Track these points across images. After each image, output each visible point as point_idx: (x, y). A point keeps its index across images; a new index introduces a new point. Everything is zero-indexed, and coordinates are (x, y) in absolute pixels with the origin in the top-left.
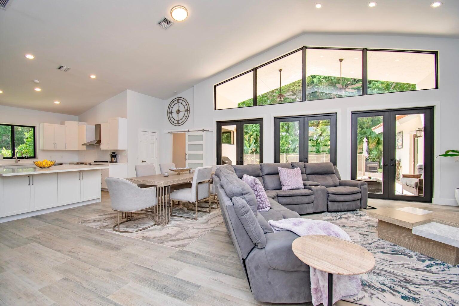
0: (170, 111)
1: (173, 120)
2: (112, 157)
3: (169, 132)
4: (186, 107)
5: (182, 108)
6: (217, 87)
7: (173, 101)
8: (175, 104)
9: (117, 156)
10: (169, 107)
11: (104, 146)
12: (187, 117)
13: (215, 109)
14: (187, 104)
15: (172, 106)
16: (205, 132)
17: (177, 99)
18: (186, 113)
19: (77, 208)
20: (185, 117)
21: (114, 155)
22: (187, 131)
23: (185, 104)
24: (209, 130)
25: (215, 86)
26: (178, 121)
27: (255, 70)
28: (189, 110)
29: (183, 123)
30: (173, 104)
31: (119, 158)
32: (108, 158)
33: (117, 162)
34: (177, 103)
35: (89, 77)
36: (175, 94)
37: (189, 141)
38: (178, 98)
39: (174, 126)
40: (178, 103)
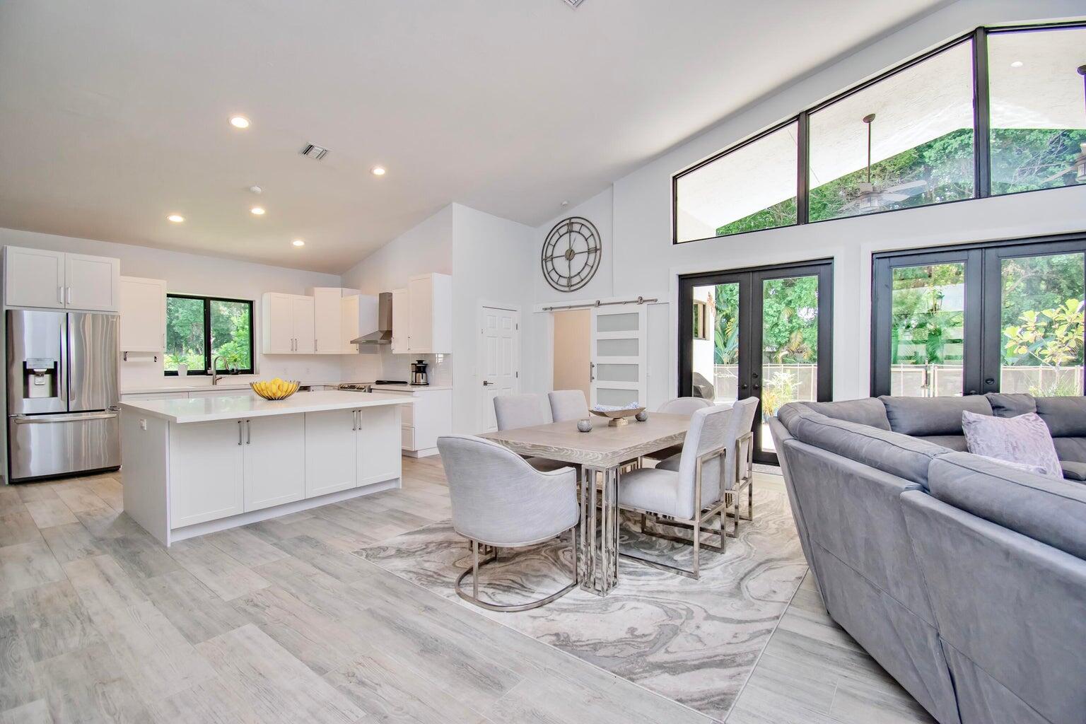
0: (549, 254)
1: (555, 277)
2: (416, 372)
3: (546, 309)
4: (591, 241)
5: (579, 245)
6: (679, 181)
7: (556, 228)
8: (561, 236)
9: (427, 370)
10: (547, 243)
11: (400, 345)
12: (594, 269)
13: (675, 242)
14: (595, 234)
15: (553, 242)
16: (645, 305)
17: (568, 221)
18: (592, 256)
19: (347, 503)
20: (587, 269)
21: (421, 368)
22: (593, 305)
23: (587, 233)
24: (656, 300)
25: (675, 179)
26: (570, 278)
27: (802, 118)
28: (600, 249)
29: (584, 283)
30: (557, 236)
31: (433, 373)
32: (408, 375)
33: (428, 384)
34: (567, 232)
35: (371, 172)
36: (564, 207)
37: (599, 330)
38: (570, 219)
39: (556, 291)
40: (570, 231)
